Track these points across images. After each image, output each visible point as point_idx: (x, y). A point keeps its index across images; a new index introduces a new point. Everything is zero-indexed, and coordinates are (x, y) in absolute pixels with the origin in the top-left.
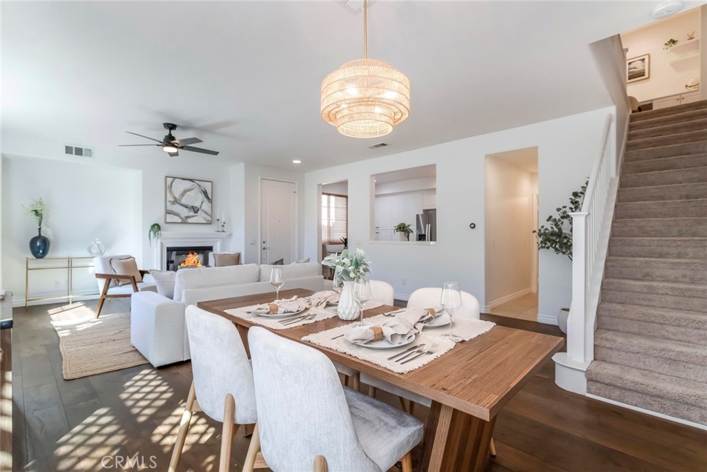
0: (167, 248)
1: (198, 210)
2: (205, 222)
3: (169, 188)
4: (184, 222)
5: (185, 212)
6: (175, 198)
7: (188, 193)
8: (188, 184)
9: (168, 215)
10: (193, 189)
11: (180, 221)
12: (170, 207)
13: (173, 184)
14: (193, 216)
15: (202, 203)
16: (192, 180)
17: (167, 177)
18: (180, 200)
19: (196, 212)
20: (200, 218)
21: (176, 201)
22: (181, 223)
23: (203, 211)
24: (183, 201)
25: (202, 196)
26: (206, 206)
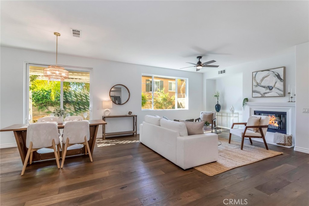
0: (255, 111)
1: (273, 88)
2: (279, 96)
3: (254, 78)
4: (263, 96)
5: (263, 90)
6: (257, 83)
7: (266, 79)
8: (266, 73)
9: (253, 93)
10: (269, 75)
11: (260, 96)
12: (255, 89)
13: (256, 75)
14: (268, 93)
15: (276, 83)
16: (268, 70)
17: (253, 72)
18: (260, 84)
19: (270, 90)
20: (274, 93)
21: (258, 85)
22: (261, 97)
23: (276, 88)
24: (263, 84)
25: (276, 79)
26: (280, 85)
